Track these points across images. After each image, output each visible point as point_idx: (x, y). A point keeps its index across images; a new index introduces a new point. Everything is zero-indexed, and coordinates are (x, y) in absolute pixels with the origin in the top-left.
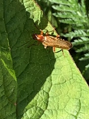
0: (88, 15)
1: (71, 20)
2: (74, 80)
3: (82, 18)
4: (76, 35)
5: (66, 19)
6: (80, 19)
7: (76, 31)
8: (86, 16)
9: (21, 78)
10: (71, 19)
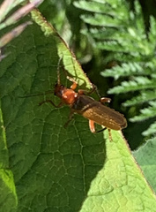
0: (147, 35)
1: (115, 43)
2: (129, 187)
3: (136, 40)
4: (125, 73)
5: (107, 40)
6: (132, 42)
7: (124, 65)
8: (145, 36)
9: (23, 185)
10: (116, 41)
